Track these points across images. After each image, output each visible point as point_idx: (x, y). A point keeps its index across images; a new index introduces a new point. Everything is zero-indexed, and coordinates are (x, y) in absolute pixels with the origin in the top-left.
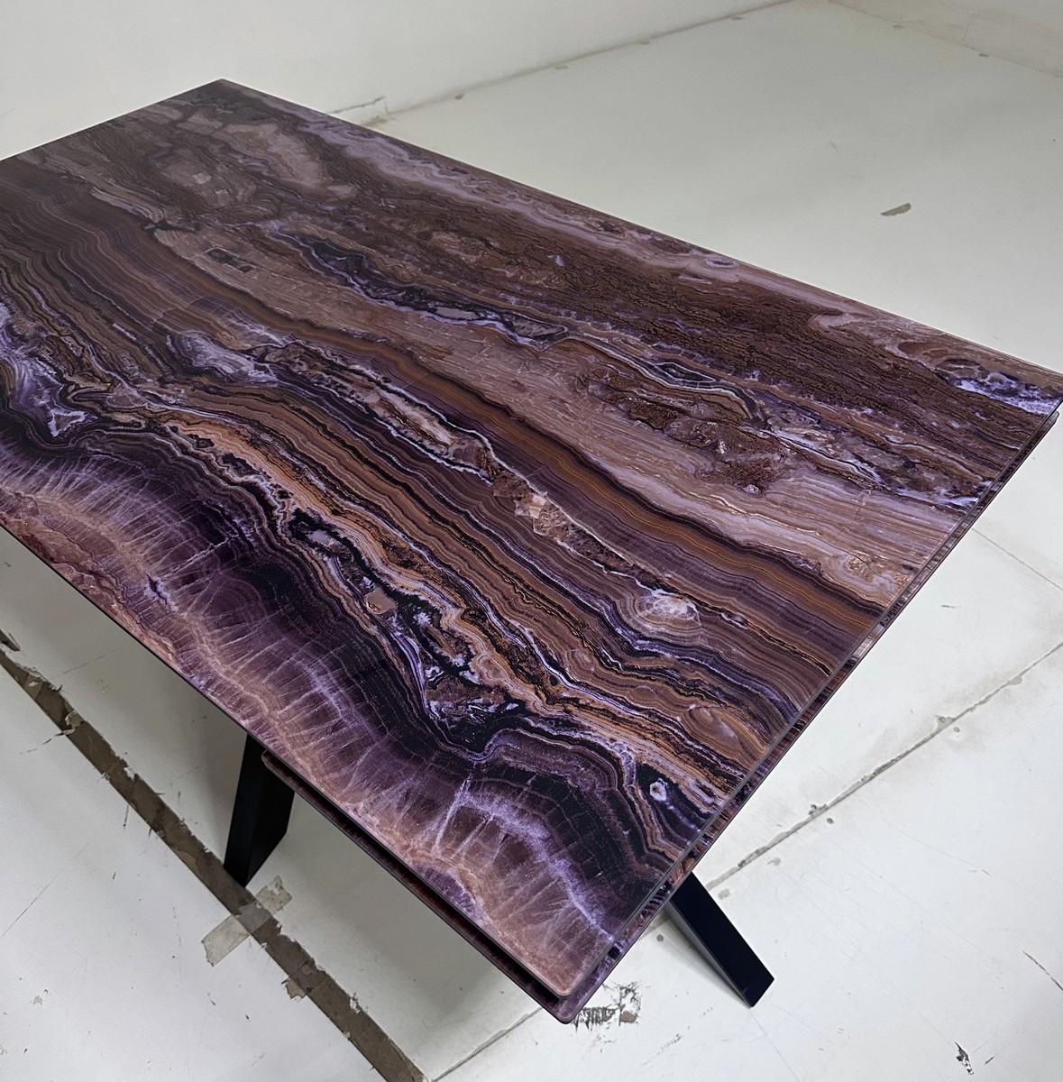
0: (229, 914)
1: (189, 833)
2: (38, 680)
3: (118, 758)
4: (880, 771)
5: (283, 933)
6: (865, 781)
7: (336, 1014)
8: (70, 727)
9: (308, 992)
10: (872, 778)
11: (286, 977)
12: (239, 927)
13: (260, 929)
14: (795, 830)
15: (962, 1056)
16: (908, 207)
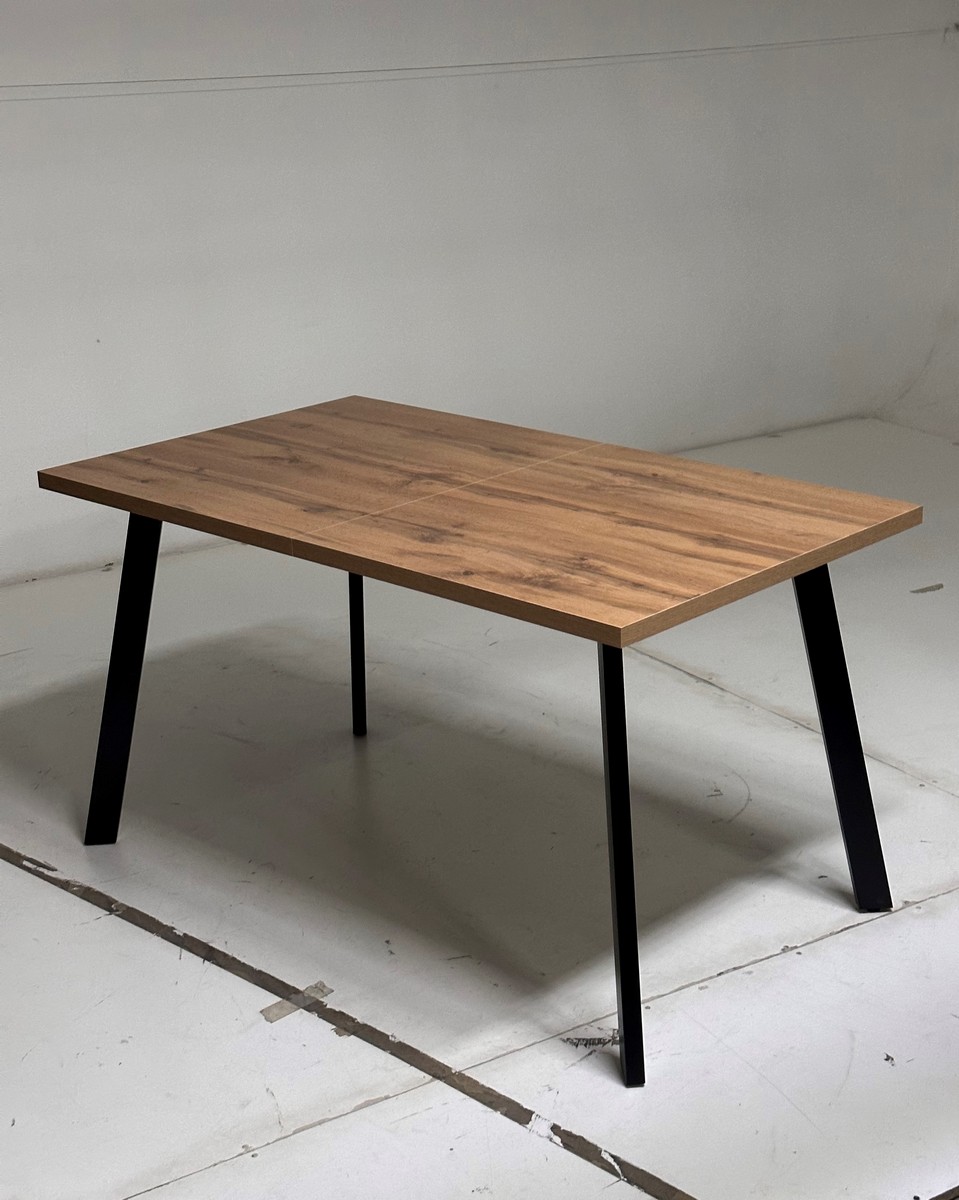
0: (280, 999)
1: (239, 962)
2: (77, 886)
3: (166, 926)
4: (847, 929)
6: (831, 934)
7: (377, 1042)
8: (117, 910)
9: (354, 1034)
10: (839, 932)
11: (334, 1027)
13: (308, 1005)
14: (768, 958)
15: (888, 1059)
16: (940, 586)
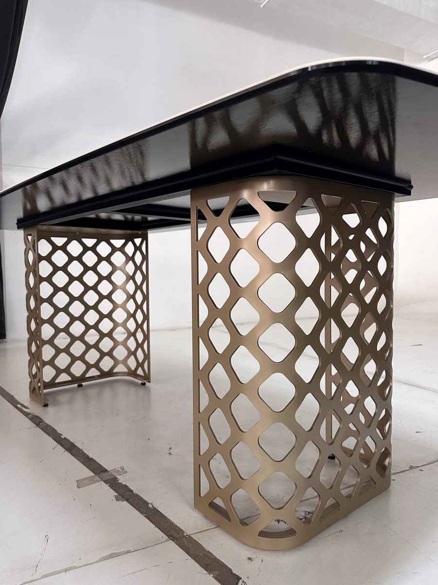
0: (94, 474)
1: (83, 452)
3: (59, 434)
5: (119, 481)
7: (140, 508)
8: (41, 425)
9: (128, 500)
11: (117, 494)
12: (97, 478)
13: (108, 480)
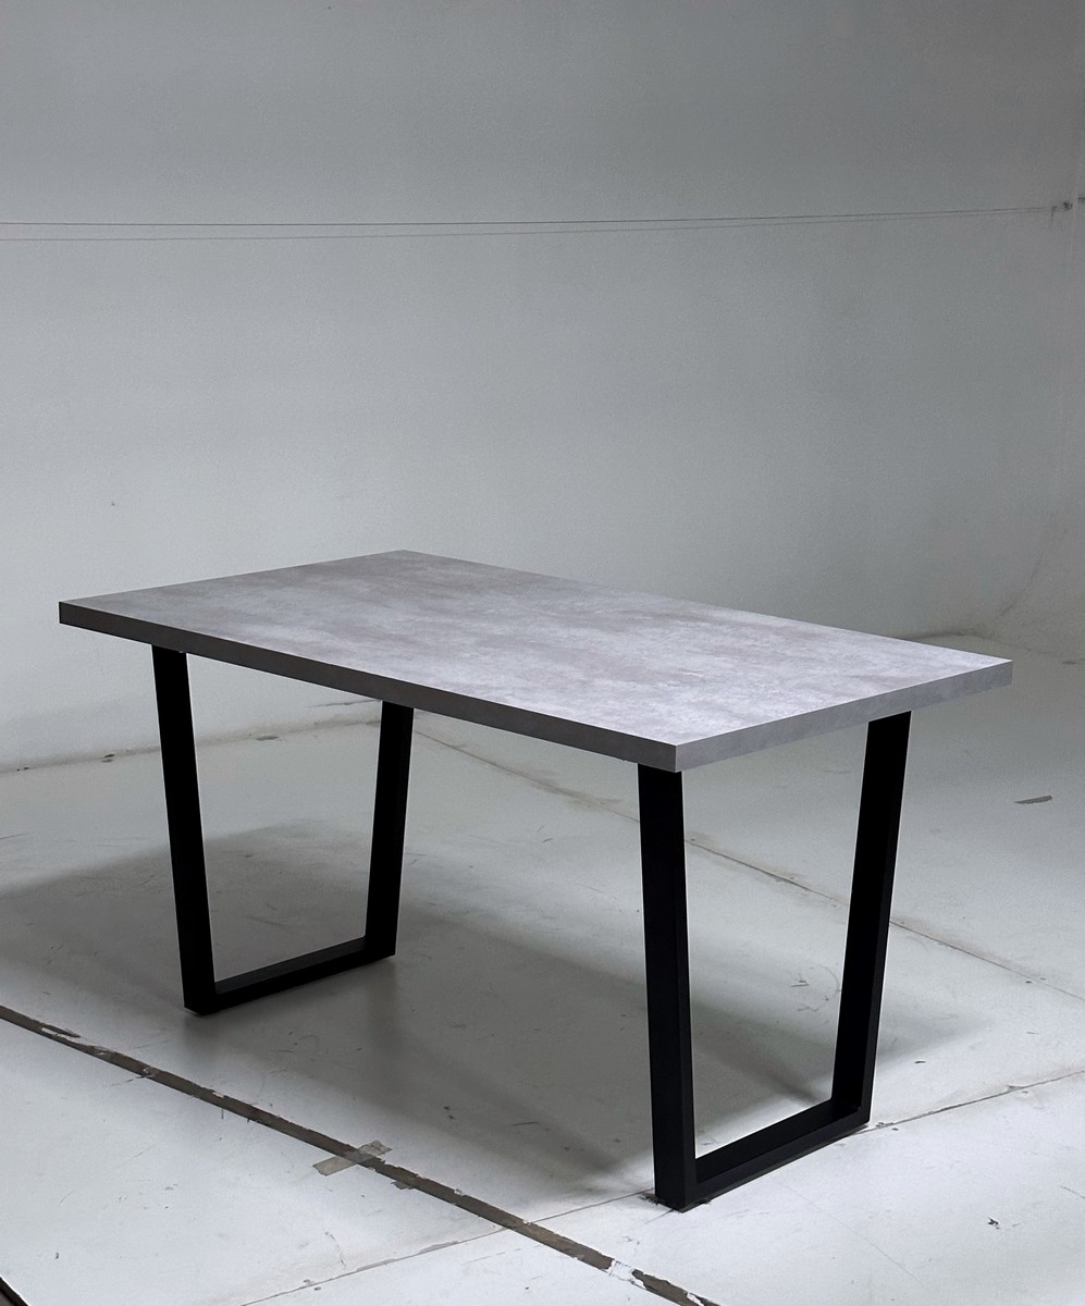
0: (334, 1156)
1: (288, 1122)
2: (106, 1052)
3: (204, 1089)
4: (947, 1109)
6: (930, 1113)
7: (441, 1196)
8: (150, 1074)
9: (416, 1187)
10: (938, 1112)
11: (396, 1181)
13: (366, 1162)
14: (862, 1133)
15: (992, 1222)
16: (1049, 798)
